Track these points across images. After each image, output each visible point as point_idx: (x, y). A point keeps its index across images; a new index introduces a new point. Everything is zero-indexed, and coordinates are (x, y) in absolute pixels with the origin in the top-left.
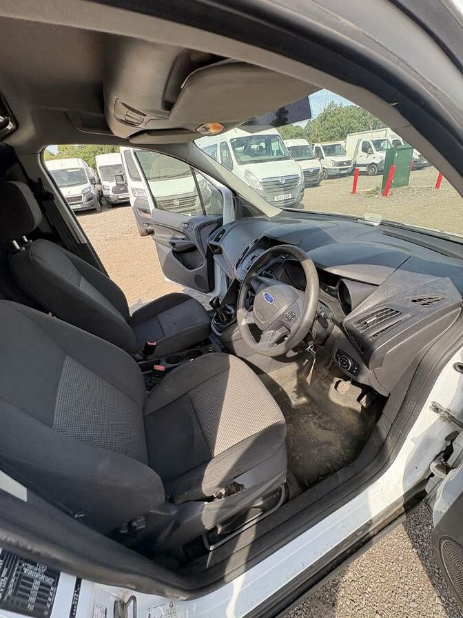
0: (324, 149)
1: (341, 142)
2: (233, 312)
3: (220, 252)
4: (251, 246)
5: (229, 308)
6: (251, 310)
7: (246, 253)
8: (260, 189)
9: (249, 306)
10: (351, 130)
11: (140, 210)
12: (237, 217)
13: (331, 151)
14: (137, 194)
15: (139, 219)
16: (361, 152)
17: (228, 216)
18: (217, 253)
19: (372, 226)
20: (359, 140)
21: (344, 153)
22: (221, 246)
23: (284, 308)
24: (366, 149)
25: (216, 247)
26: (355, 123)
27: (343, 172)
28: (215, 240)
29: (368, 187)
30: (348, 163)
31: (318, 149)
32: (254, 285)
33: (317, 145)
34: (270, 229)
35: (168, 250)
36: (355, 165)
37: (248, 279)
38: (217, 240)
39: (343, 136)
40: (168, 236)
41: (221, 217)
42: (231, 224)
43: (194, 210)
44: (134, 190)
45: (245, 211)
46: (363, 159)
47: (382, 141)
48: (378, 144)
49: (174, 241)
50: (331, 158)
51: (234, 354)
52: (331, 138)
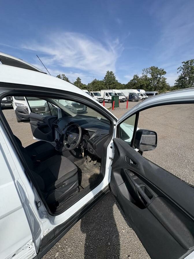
0: (94, 94)
1: (99, 92)
2: (62, 143)
3: (57, 127)
4: (67, 125)
5: (61, 142)
6: (67, 140)
7: (66, 127)
8: (71, 106)
9: (66, 139)
10: (103, 89)
11: (19, 111)
12: (63, 116)
13: (96, 94)
14: (18, 105)
15: (18, 115)
16: (105, 96)
17: (60, 116)
18: (56, 127)
19: (99, 119)
20: (105, 92)
21: (100, 96)
22: (58, 125)
23: (75, 138)
24: (107, 95)
25: (56, 125)
26: (103, 86)
27: (101, 101)
28: (55, 123)
29: (108, 107)
30: (102, 99)
31: (92, 94)
32: (68, 134)
33: (91, 92)
34: (73, 120)
35: (36, 127)
36: (104, 99)
37: (66, 133)
38: (56, 123)
39: (100, 90)
40: (36, 122)
41: (57, 116)
42: (61, 118)
43: (44, 112)
44: (16, 103)
45: (65, 115)
46: (106, 98)
47: (111, 93)
48: (110, 94)
49: (39, 124)
50: (96, 97)
51: (62, 155)
52: (96, 90)
